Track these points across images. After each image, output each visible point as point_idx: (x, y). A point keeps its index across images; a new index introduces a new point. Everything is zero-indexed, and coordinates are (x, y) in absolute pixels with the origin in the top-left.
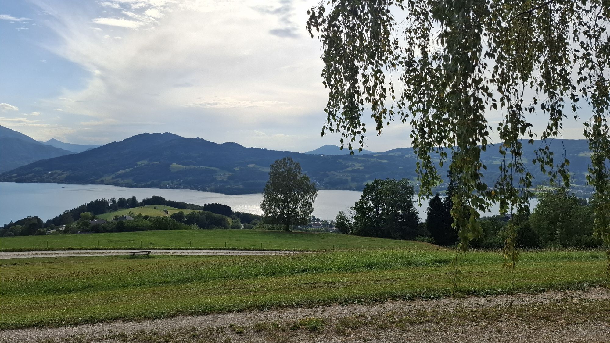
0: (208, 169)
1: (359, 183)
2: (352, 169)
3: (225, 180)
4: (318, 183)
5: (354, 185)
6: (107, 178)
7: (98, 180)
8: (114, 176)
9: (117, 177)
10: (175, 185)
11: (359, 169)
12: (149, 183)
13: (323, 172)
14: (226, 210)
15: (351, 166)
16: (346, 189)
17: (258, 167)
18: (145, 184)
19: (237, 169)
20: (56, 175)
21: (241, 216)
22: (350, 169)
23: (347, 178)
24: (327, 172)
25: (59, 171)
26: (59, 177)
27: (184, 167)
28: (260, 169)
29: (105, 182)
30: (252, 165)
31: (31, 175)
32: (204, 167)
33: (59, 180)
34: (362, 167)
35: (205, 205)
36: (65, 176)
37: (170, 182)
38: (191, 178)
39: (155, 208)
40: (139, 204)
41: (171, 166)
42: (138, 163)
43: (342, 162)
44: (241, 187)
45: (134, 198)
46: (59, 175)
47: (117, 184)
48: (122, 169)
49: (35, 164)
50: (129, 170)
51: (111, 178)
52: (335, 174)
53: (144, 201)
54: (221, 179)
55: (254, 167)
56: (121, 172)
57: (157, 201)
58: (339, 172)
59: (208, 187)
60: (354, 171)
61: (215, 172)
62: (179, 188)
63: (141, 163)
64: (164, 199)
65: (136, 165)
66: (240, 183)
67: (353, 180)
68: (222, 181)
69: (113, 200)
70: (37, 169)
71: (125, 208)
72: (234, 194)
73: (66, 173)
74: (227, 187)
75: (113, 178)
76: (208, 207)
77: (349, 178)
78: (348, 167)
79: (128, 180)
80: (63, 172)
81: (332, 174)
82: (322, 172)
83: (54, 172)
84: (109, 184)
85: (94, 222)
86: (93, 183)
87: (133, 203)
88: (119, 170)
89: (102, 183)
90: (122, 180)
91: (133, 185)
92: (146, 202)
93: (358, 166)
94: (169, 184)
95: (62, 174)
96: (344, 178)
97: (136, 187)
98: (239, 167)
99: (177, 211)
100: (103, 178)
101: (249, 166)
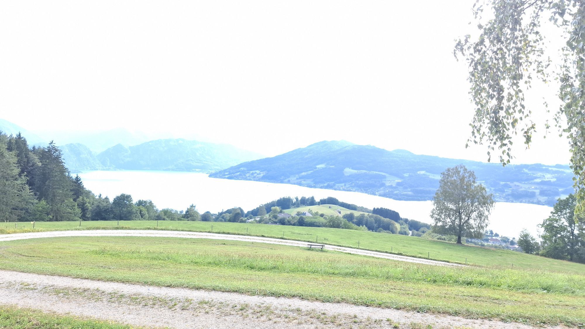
0: (379, 174)
1: (550, 198)
2: (540, 181)
3: (394, 185)
4: (498, 194)
5: (543, 199)
6: (293, 179)
7: (286, 180)
8: (298, 177)
9: (300, 178)
10: (347, 188)
11: (550, 181)
12: (326, 185)
13: (504, 183)
14: (395, 216)
15: (539, 178)
16: (533, 203)
17: (428, 174)
18: (323, 185)
19: (406, 175)
20: (255, 175)
21: (409, 222)
22: (538, 180)
23: (534, 191)
24: (509, 183)
25: (258, 172)
26: (258, 176)
27: (356, 171)
28: (430, 177)
29: (291, 182)
30: (423, 172)
31: (239, 173)
32: (374, 172)
33: (258, 179)
34: (555, 180)
35: (374, 209)
36: (262, 175)
37: (343, 184)
38: (362, 182)
39: (330, 207)
40: (316, 203)
41: (345, 170)
42: (318, 166)
43: (528, 172)
44: (410, 193)
45: (313, 198)
46: (258, 174)
47: (300, 184)
48: (304, 172)
49: (241, 165)
50: (310, 172)
51: (295, 178)
52: (518, 186)
53: (321, 200)
54: (390, 185)
55: (424, 174)
56: (303, 174)
57: (331, 201)
58: (524, 183)
59: (378, 191)
60: (543, 183)
61: (384, 177)
62: (351, 191)
63: (320, 166)
64: (337, 200)
65: (316, 168)
66: (409, 189)
67: (542, 193)
68: (391, 187)
69: (297, 199)
70: (242, 169)
71: (306, 206)
72: (402, 200)
73: (263, 173)
74: (395, 192)
75: (297, 179)
76: (376, 211)
77: (537, 191)
78: (536, 178)
79: (309, 181)
80: (261, 172)
81: (515, 185)
82: (502, 183)
83: (254, 172)
84: (294, 184)
85: (280, 216)
86: (282, 182)
87: (312, 202)
88: (302, 172)
89: (289, 182)
90: (304, 181)
91: (312, 185)
92: (323, 202)
93: (548, 177)
94: (342, 186)
95: (260, 174)
96: (530, 191)
97: (315, 187)
98: (408, 174)
99: (348, 212)
100: (290, 179)
101: (418, 172)
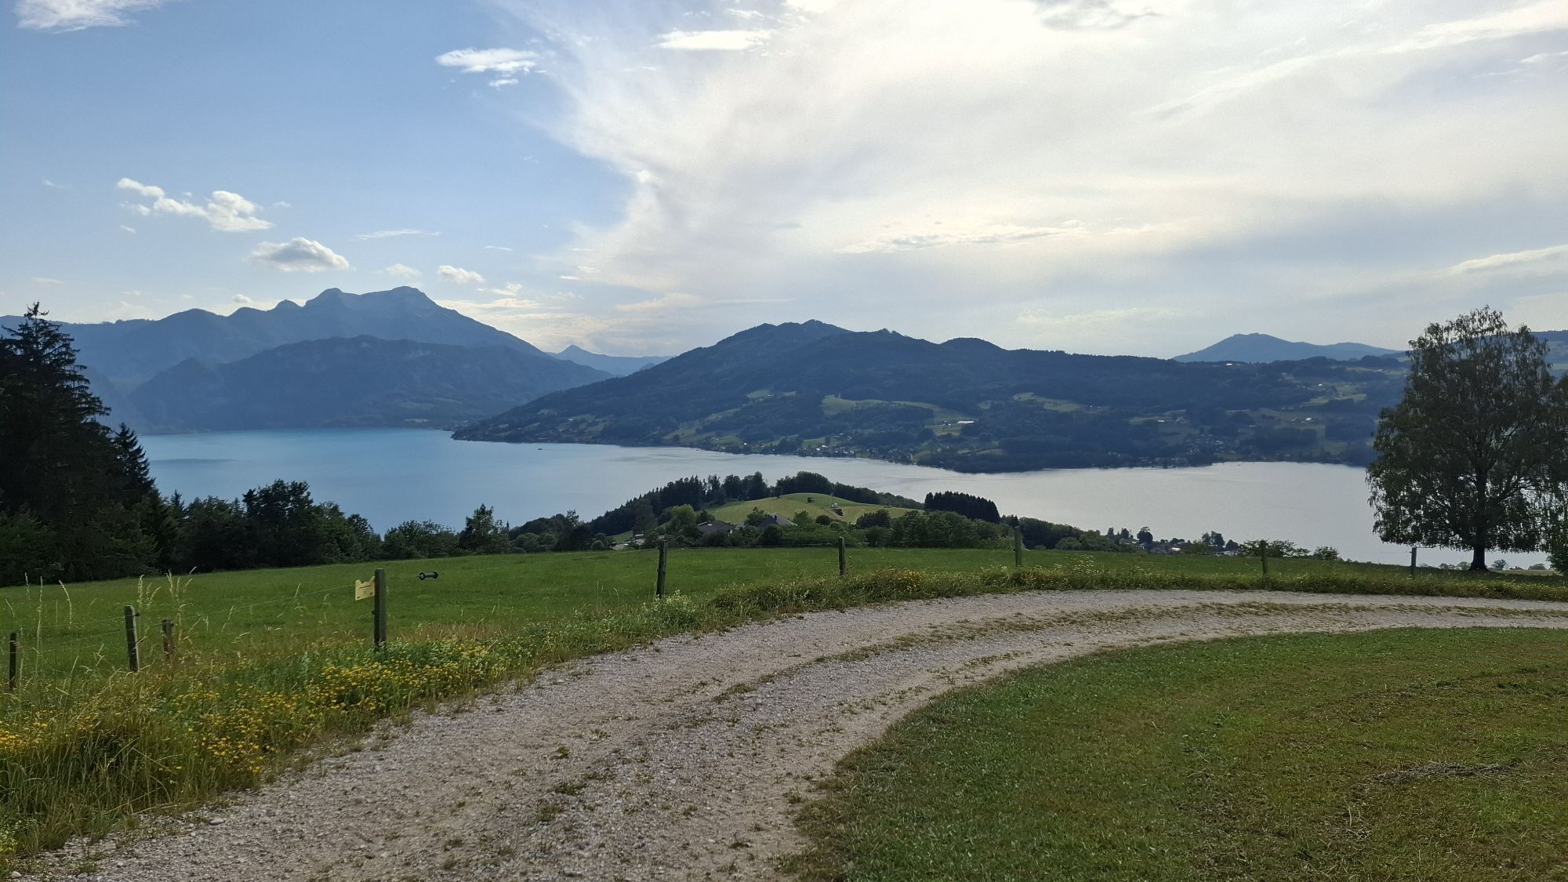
0: (912, 407)
2: (1326, 401)
3: (956, 434)
13: (1234, 411)
14: (985, 511)
15: (1323, 394)
16: (1310, 459)
17: (1040, 400)
18: (769, 445)
19: (985, 406)
21: (1023, 527)
22: (1321, 401)
23: (1313, 427)
27: (854, 403)
28: (1047, 407)
29: (681, 441)
30: (1026, 396)
32: (902, 403)
33: (591, 437)
35: (929, 497)
37: (822, 440)
38: (871, 430)
39: (810, 500)
41: (824, 401)
42: (751, 396)
44: (998, 452)
45: (757, 478)
46: (590, 425)
47: (707, 446)
48: (717, 411)
49: (541, 403)
50: (731, 412)
51: (693, 431)
53: (781, 483)
54: (945, 433)
55: (1030, 402)
56: (713, 417)
57: (810, 484)
58: (1287, 411)
59: (914, 453)
60: (1334, 406)
61: (930, 414)
62: (844, 455)
63: (758, 395)
64: (826, 480)
65: (747, 400)
66: (996, 443)
67: (1333, 433)
68: (948, 438)
69: (714, 482)
71: (740, 500)
72: (980, 471)
73: (604, 421)
74: (960, 452)
75: (698, 432)
76: (938, 501)
77: (1321, 429)
78: (1315, 394)
79: (731, 437)
80: (596, 418)
81: (1264, 416)
82: (1230, 412)
83: (579, 418)
84: (692, 446)
86: (657, 442)
87: (754, 487)
88: (709, 413)
91: (741, 447)
92: (786, 487)
94: (819, 446)
97: (747, 451)
98: (989, 402)
101: (1016, 397)
